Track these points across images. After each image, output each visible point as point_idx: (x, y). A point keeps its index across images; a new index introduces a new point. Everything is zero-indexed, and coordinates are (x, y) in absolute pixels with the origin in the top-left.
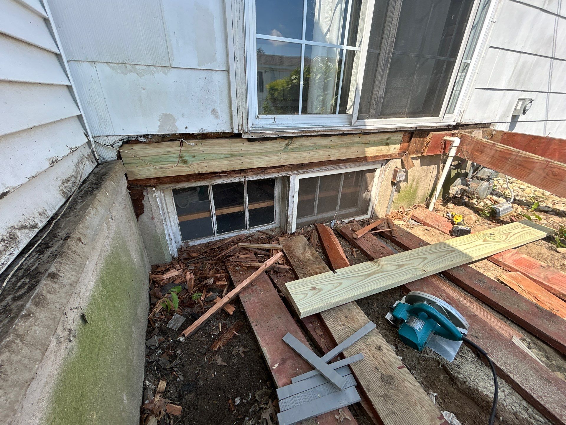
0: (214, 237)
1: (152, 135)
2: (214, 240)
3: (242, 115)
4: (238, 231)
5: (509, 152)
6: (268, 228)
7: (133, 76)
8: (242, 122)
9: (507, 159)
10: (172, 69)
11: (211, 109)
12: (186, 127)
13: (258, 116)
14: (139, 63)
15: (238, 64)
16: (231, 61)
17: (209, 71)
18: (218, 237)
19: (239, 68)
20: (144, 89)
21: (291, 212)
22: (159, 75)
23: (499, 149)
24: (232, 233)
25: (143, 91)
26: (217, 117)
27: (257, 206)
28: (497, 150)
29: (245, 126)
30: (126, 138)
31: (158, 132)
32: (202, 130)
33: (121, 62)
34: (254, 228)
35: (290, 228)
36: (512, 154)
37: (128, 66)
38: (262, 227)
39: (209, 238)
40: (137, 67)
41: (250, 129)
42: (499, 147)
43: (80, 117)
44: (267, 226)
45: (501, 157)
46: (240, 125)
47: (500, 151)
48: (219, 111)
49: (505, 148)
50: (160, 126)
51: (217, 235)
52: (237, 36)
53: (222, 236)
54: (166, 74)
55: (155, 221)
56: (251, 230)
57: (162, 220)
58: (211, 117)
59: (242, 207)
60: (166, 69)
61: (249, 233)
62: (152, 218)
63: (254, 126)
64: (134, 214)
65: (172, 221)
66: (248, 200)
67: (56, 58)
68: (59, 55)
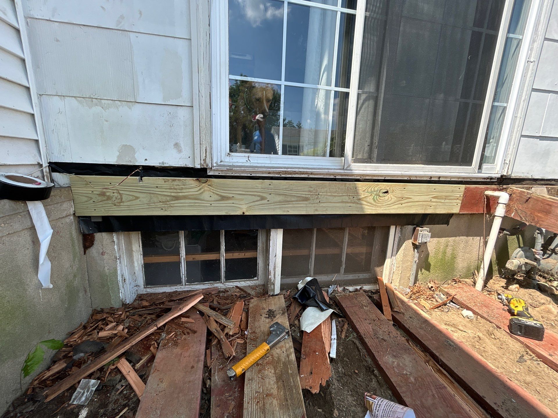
0: (182, 287)
2: (181, 290)
3: (206, 150)
4: (210, 283)
6: (248, 285)
7: (97, 109)
8: (206, 157)
10: (137, 104)
11: (174, 143)
12: (146, 160)
13: (228, 154)
14: (105, 98)
15: (203, 100)
16: (196, 97)
17: (174, 107)
18: (187, 286)
19: (204, 103)
20: (107, 121)
21: (273, 267)
22: (124, 109)
24: (204, 284)
25: (105, 123)
26: (180, 151)
27: (237, 255)
29: (208, 161)
31: (116, 162)
32: (163, 163)
33: (88, 96)
34: (231, 282)
35: (272, 288)
37: (94, 100)
38: (240, 283)
39: (176, 287)
40: (103, 101)
41: (215, 165)
43: (37, 141)
44: (247, 282)
46: (202, 159)
48: (182, 146)
50: (119, 157)
51: (185, 285)
52: (202, 74)
53: (191, 286)
54: (130, 108)
55: (106, 257)
56: (226, 283)
57: (116, 258)
58: (174, 151)
59: (217, 255)
60: (130, 104)
61: (224, 287)
62: (103, 253)
63: (222, 163)
64: (82, 246)
65: (135, 260)
66: (224, 247)
67: (24, 89)
68: (28, 88)
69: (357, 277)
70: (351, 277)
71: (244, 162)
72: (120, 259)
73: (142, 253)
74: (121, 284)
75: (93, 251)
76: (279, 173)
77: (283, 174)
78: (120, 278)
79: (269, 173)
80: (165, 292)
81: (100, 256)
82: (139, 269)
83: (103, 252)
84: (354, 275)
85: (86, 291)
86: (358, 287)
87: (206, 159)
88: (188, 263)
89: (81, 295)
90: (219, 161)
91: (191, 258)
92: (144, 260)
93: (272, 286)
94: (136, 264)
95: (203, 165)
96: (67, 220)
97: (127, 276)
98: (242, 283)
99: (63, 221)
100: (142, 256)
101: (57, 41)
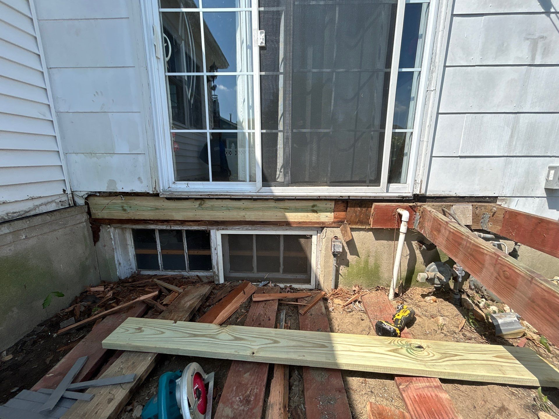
0: (160, 272)
1: (104, 192)
2: (160, 274)
3: (155, 181)
4: (179, 271)
5: (460, 235)
6: (205, 275)
7: (95, 159)
8: (156, 186)
9: (460, 244)
10: (115, 154)
11: (138, 177)
12: (123, 188)
13: (174, 182)
14: (98, 152)
15: (151, 151)
16: (146, 148)
17: (136, 155)
18: (163, 272)
21: (216, 263)
22: (108, 158)
23: (452, 230)
24: (174, 272)
25: (99, 167)
26: (142, 182)
27: (195, 252)
28: (450, 232)
29: (157, 188)
30: (89, 193)
31: (107, 190)
32: (132, 190)
33: (89, 152)
34: (193, 272)
35: (217, 278)
37: (93, 154)
39: (156, 272)
40: (97, 154)
41: (161, 191)
42: (452, 227)
43: (64, 180)
44: (205, 273)
45: (454, 240)
46: (153, 188)
47: (453, 233)
48: (142, 178)
49: (456, 230)
50: (108, 187)
51: (162, 271)
52: (149, 133)
53: (166, 272)
54: (112, 157)
55: (106, 248)
56: (190, 272)
57: (113, 249)
58: (138, 182)
59: (182, 251)
60: (112, 154)
61: (188, 275)
62: (105, 246)
63: (169, 189)
64: (92, 240)
65: (130, 252)
66: (186, 246)
67: (56, 153)
68: (58, 152)
69: (295, 277)
70: (289, 276)
71: (184, 188)
72: (116, 250)
73: (133, 246)
74: (117, 266)
75: (99, 244)
76: (208, 195)
78: (116, 262)
79: (201, 195)
80: (149, 275)
81: (103, 247)
82: (132, 257)
84: (292, 275)
85: (96, 269)
86: (288, 285)
87: (156, 187)
88: (163, 256)
89: (92, 271)
90: (167, 188)
91: (165, 252)
92: (136, 252)
93: (217, 277)
94: (130, 254)
95: (154, 192)
96: (81, 225)
97: (121, 261)
98: (201, 274)
99: (78, 226)
100: (134, 249)
101: (72, 122)
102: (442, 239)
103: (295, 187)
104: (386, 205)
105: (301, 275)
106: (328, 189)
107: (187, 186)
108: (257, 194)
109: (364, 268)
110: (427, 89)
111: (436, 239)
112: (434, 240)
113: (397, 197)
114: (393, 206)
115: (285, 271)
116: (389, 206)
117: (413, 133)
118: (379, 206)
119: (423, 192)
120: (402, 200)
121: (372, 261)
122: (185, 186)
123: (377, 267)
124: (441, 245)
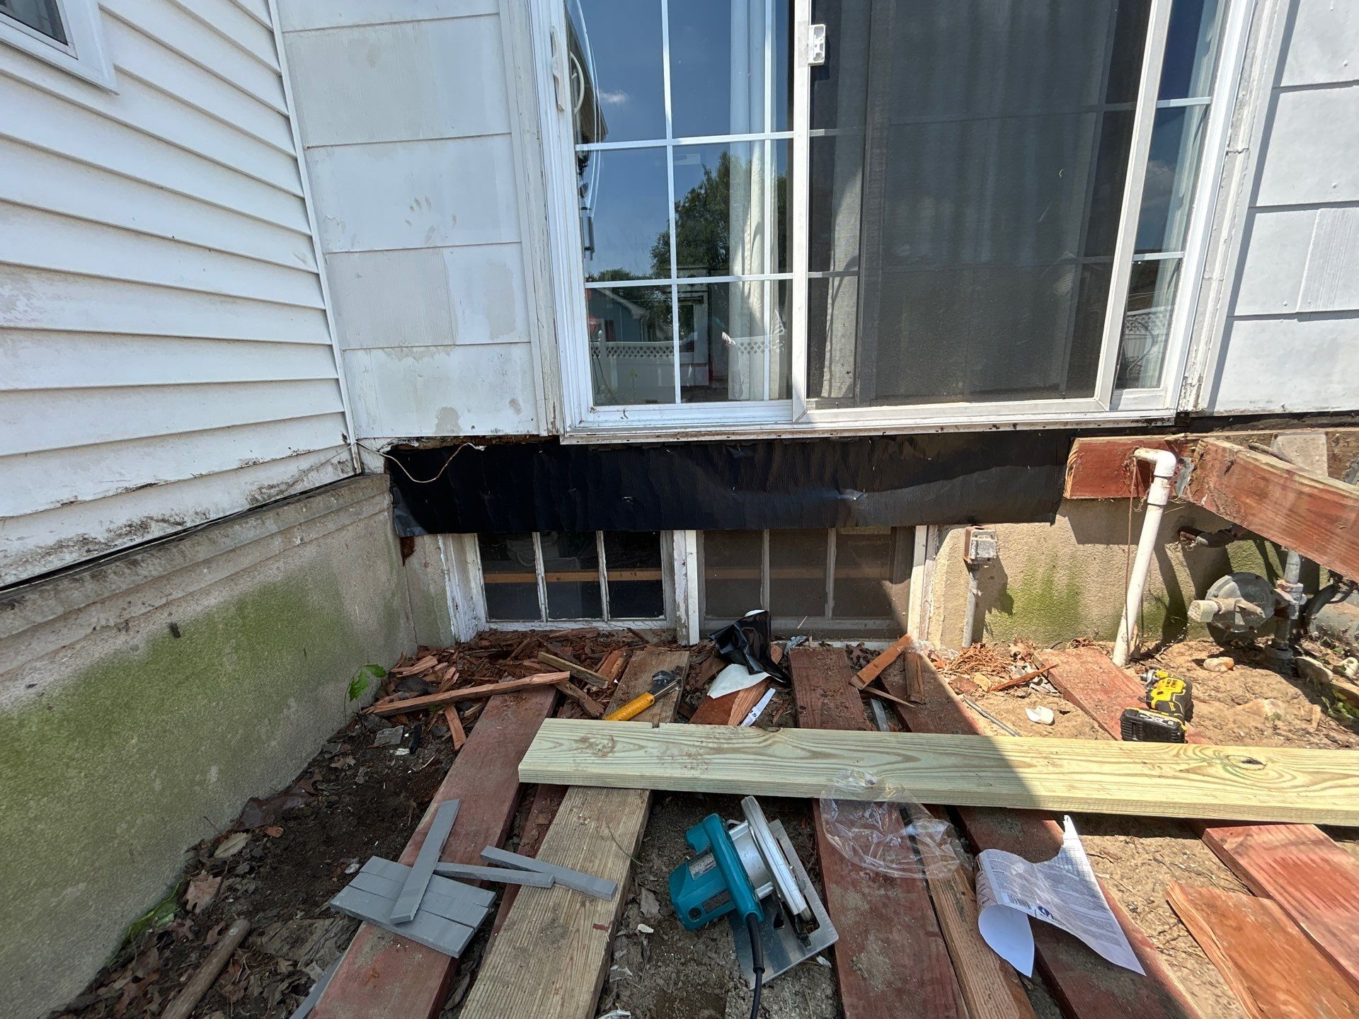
0: (542, 624)
1: (428, 438)
2: (541, 629)
3: (554, 407)
4: (586, 621)
5: (1336, 499)
6: (648, 628)
7: (409, 361)
8: (555, 418)
9: (1333, 520)
10: (457, 347)
11: (509, 399)
12: (473, 427)
13: (592, 408)
14: (417, 344)
15: (545, 332)
16: (534, 329)
17: (506, 346)
18: (549, 624)
19: (546, 337)
20: (420, 376)
21: (682, 597)
22: (440, 357)
23: (1307, 490)
24: (575, 622)
25: (419, 379)
26: (518, 411)
27: (626, 576)
28: (1301, 493)
29: (558, 424)
30: (395, 442)
31: (435, 433)
32: (496, 431)
33: (396, 345)
34: (620, 621)
35: (684, 633)
36: (1344, 506)
37: (405, 349)
38: (636, 623)
39: (533, 624)
40: (415, 349)
41: (568, 429)
42: (1306, 482)
43: (343, 414)
44: (646, 622)
45: (1314, 513)
46: (549, 423)
47: (1310, 495)
48: (521, 402)
49: (1321, 486)
50: (438, 425)
51: (547, 621)
52: (541, 293)
53: (556, 624)
54: (448, 355)
55: (429, 569)
56: (613, 623)
57: (443, 571)
58: (510, 412)
59: (594, 574)
60: (449, 348)
61: (609, 629)
62: (426, 565)
63: (582, 425)
64: (400, 554)
65: (471, 578)
66: (605, 561)
67: (327, 350)
68: (331, 346)
70: (848, 624)
71: (616, 421)
72: (448, 574)
73: (480, 567)
74: (451, 612)
75: (414, 561)
76: (675, 435)
77: (682, 437)
78: (450, 603)
79: (658, 436)
80: (517, 631)
81: (423, 568)
82: (478, 592)
83: (425, 563)
84: (855, 621)
85: (408, 618)
87: (554, 421)
88: (550, 587)
89: (402, 621)
90: (577, 423)
91: (554, 577)
92: (485, 578)
93: (684, 630)
94: (473, 585)
95: (551, 431)
96: (381, 517)
97: (459, 600)
98: (638, 624)
99: (376, 518)
100: (481, 571)
101: (359, 276)
102: (1270, 514)
103: (885, 408)
104: (1108, 442)
105: (878, 622)
106: (966, 408)
107: (623, 415)
108: (795, 426)
109: (1042, 595)
110: (1227, 149)
111: (1253, 515)
112: (1244, 518)
113: (1133, 421)
114: (1125, 444)
115: (837, 613)
116: (1115, 443)
117: (1185, 260)
118: (1089, 444)
119: (1203, 405)
120: (1148, 427)
121: (1061, 579)
122: (618, 416)
123: (1074, 593)
124: (1267, 527)
